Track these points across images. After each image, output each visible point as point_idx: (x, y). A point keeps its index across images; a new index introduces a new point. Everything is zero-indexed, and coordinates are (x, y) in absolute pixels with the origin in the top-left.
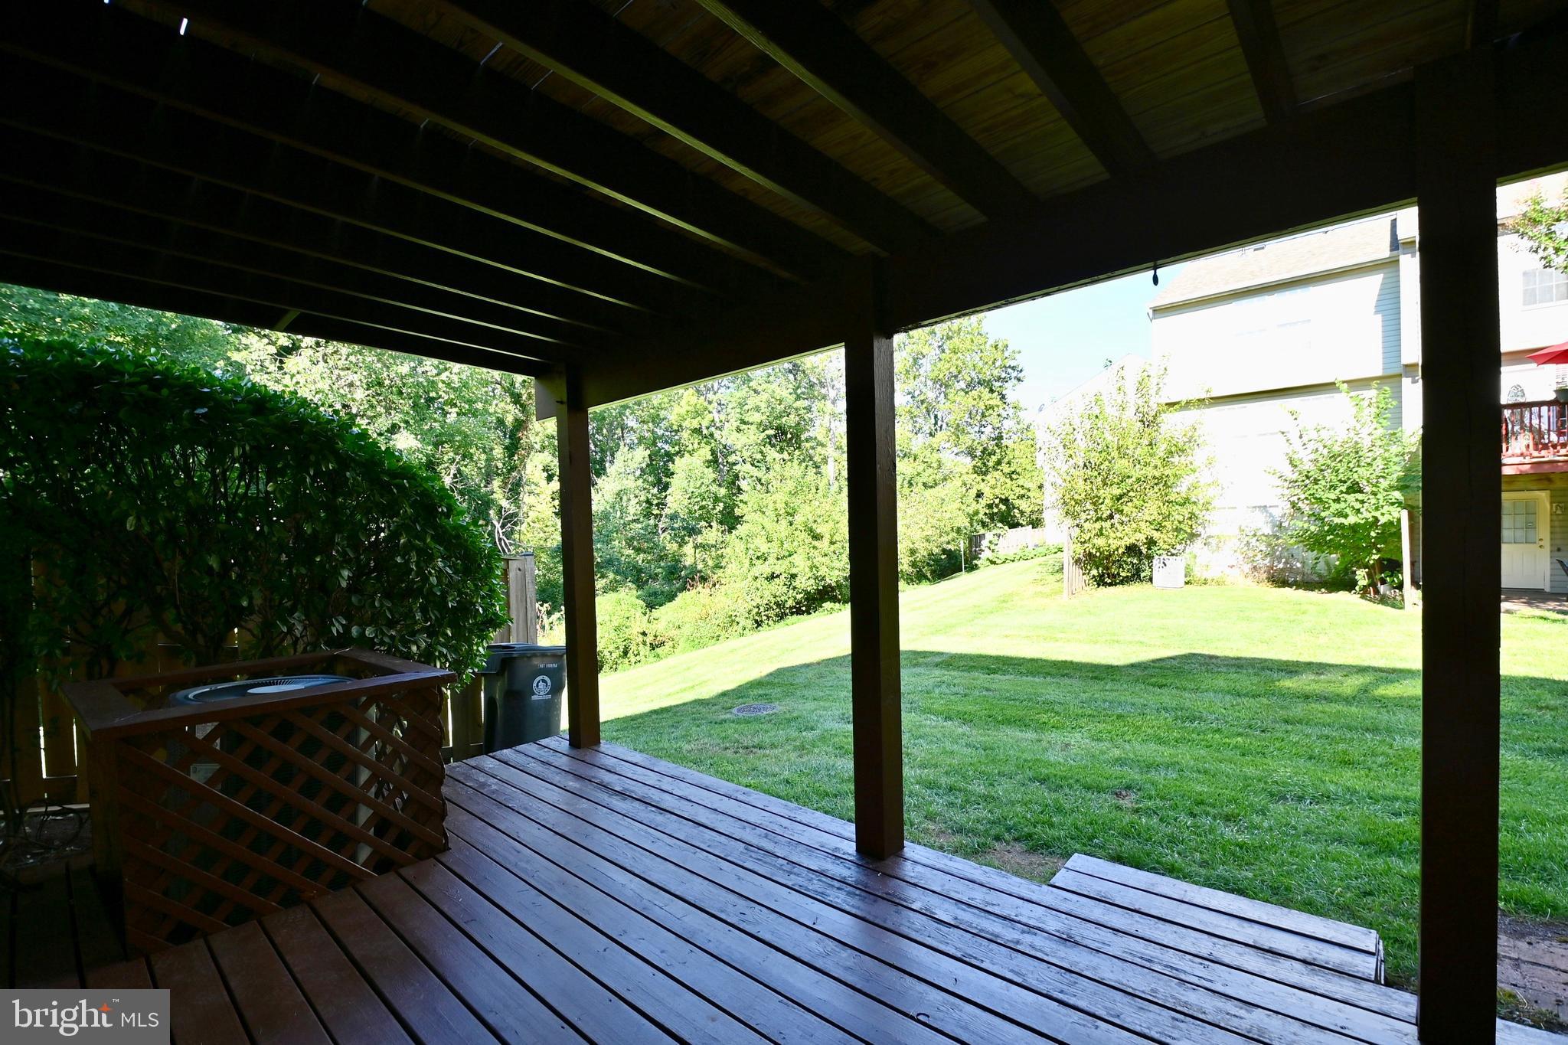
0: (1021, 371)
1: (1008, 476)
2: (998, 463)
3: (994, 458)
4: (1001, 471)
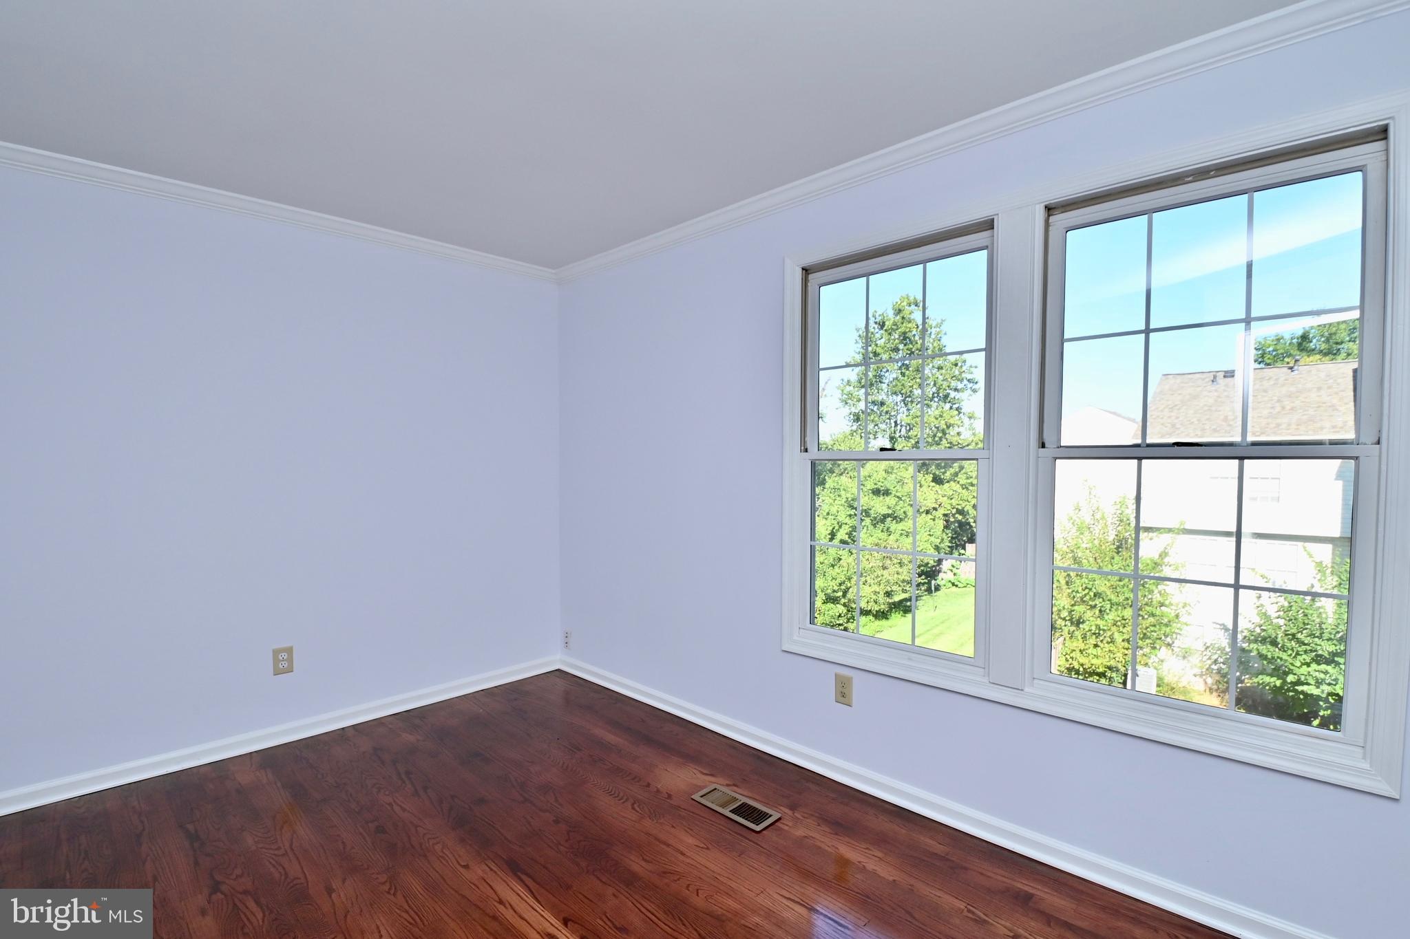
1: (964, 487)
2: (956, 474)
3: (952, 471)
4: (958, 482)
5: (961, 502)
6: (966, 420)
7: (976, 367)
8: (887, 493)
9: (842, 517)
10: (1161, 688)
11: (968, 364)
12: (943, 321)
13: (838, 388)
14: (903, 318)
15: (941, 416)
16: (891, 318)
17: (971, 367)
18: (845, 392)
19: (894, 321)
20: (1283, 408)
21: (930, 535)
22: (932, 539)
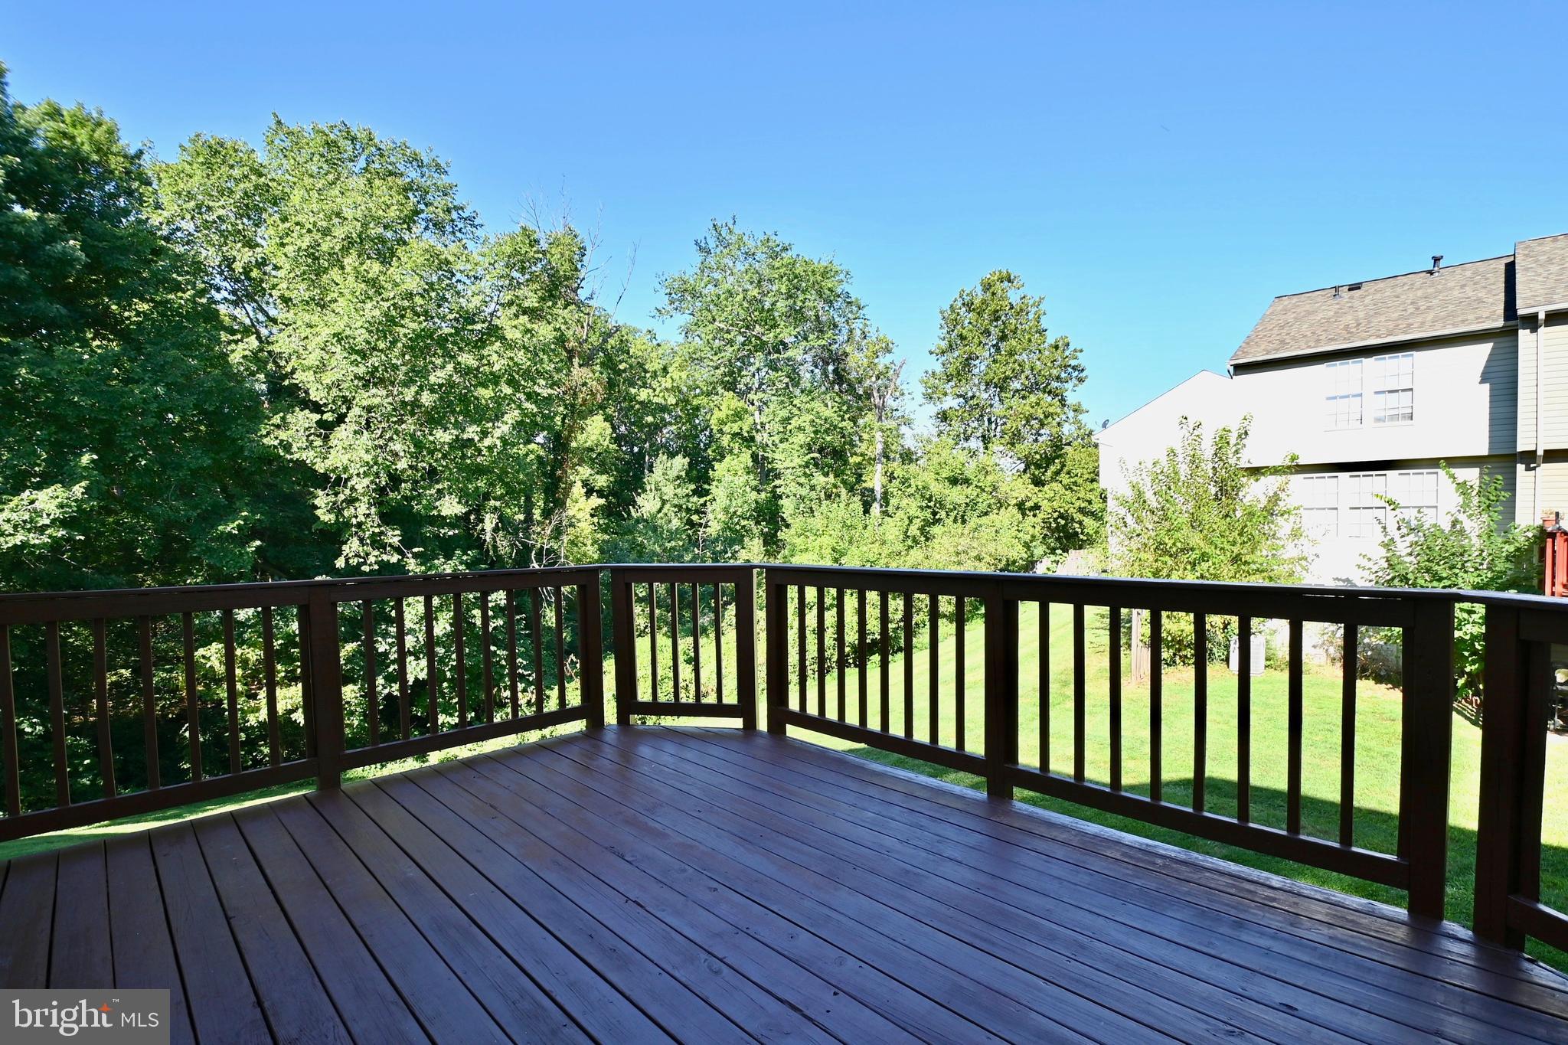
0: (1083, 370)
1: (1068, 488)
2: (1058, 473)
3: (1053, 468)
4: (1061, 482)
5: (1064, 505)
6: (1071, 414)
7: (1081, 351)
8: (967, 482)
9: (913, 511)
10: (1272, 662)
11: (1072, 348)
12: (1041, 299)
13: (922, 382)
14: (993, 294)
15: (1038, 404)
16: (979, 296)
17: (1075, 351)
18: (928, 385)
19: (982, 299)
20: (1418, 309)
21: (1018, 530)
22: (1021, 535)
